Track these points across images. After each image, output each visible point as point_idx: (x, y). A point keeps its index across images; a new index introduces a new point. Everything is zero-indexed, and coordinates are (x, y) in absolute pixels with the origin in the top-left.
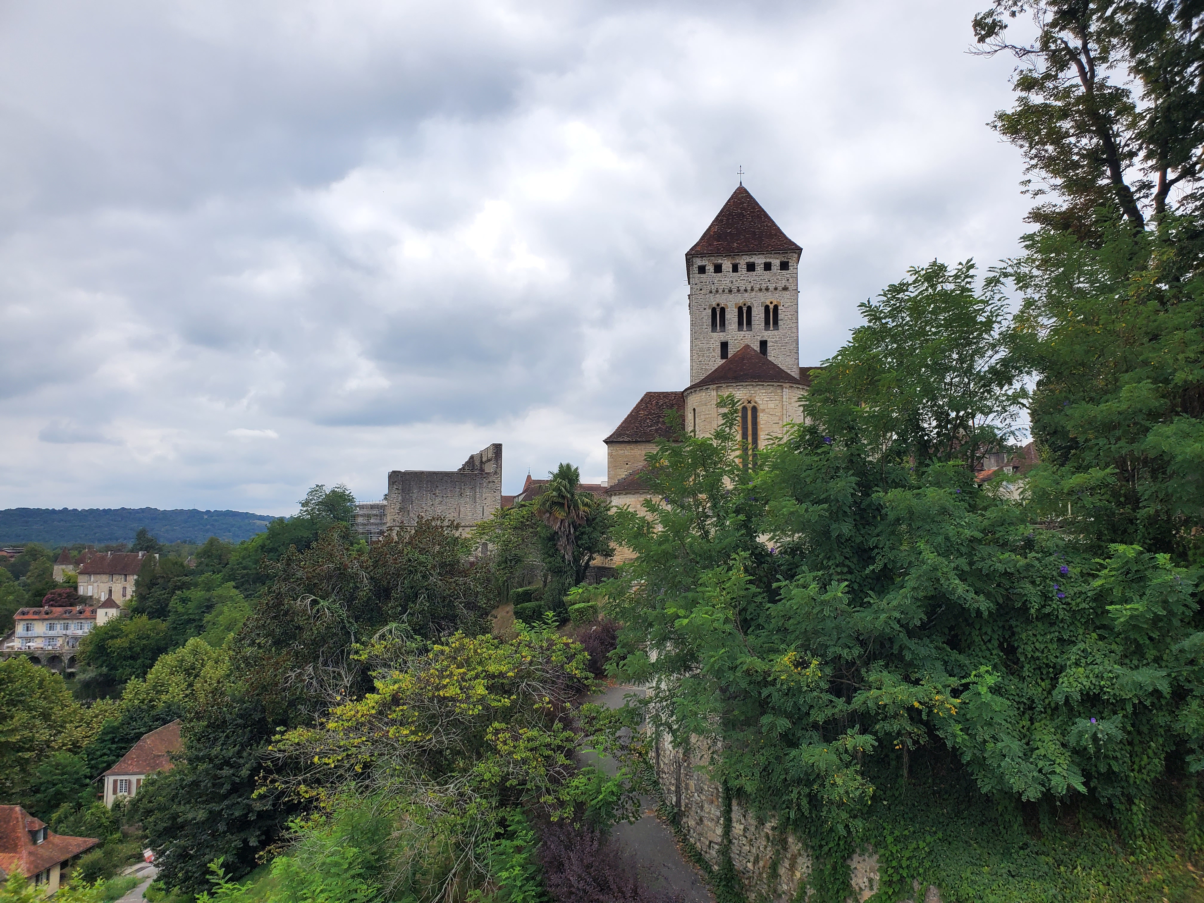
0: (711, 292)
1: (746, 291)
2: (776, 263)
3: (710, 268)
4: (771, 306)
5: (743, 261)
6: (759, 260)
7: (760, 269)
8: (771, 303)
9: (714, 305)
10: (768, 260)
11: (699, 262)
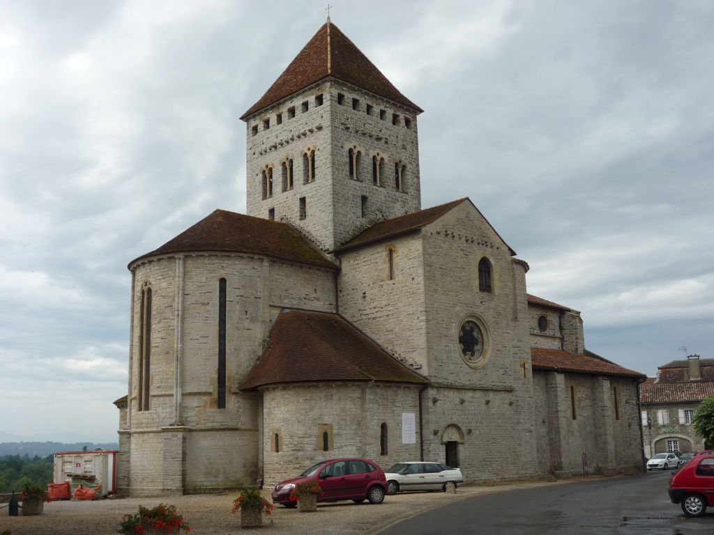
0: (261, 154)
1: (287, 142)
2: (311, 99)
3: (261, 127)
4: (309, 153)
5: (284, 110)
6: (297, 103)
7: (298, 112)
8: (309, 149)
9: (264, 168)
10: (305, 100)
11: (253, 123)
